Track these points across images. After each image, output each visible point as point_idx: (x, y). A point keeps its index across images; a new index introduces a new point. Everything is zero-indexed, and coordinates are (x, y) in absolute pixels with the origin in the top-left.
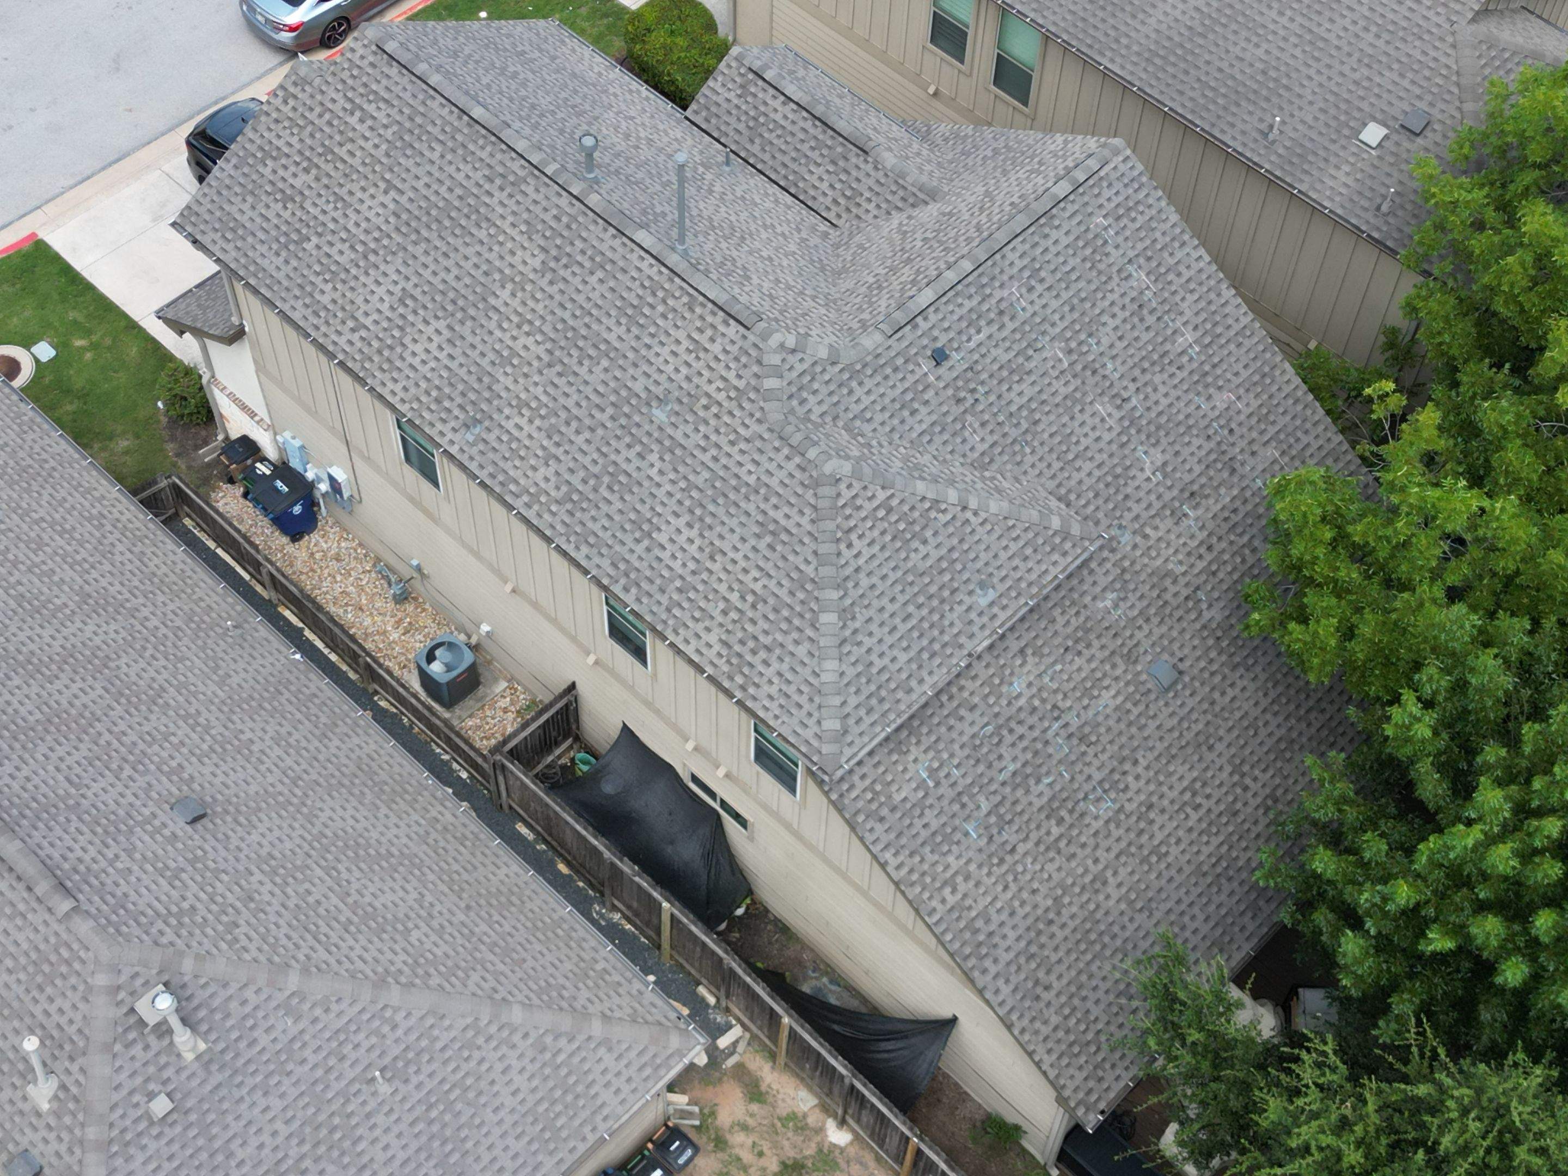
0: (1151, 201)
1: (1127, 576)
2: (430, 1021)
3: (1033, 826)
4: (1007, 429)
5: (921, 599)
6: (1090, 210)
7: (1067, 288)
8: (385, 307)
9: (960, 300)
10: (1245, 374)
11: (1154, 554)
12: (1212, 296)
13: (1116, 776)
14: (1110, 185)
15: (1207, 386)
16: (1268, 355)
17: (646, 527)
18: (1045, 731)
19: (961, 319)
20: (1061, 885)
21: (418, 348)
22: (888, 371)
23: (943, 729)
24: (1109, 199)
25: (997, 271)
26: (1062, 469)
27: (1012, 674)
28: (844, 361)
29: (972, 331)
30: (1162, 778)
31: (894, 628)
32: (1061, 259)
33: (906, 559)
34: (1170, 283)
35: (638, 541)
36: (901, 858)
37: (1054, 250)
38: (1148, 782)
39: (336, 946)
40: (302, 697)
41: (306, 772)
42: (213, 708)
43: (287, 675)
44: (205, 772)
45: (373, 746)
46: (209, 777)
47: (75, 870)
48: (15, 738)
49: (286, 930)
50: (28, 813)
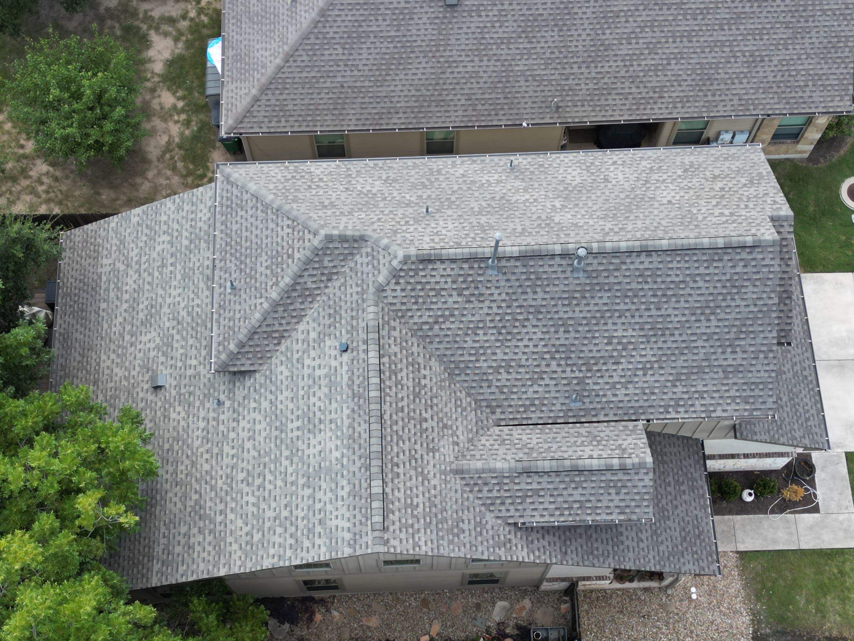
2: (298, 26)
5: (248, 251)
9: (361, 378)
22: (354, 313)
25: (362, 413)
39: (351, 10)
40: (499, 107)
41: (452, 73)
42: (509, 58)
43: (515, 111)
44: (472, 25)
45: (453, 119)
46: (468, 24)
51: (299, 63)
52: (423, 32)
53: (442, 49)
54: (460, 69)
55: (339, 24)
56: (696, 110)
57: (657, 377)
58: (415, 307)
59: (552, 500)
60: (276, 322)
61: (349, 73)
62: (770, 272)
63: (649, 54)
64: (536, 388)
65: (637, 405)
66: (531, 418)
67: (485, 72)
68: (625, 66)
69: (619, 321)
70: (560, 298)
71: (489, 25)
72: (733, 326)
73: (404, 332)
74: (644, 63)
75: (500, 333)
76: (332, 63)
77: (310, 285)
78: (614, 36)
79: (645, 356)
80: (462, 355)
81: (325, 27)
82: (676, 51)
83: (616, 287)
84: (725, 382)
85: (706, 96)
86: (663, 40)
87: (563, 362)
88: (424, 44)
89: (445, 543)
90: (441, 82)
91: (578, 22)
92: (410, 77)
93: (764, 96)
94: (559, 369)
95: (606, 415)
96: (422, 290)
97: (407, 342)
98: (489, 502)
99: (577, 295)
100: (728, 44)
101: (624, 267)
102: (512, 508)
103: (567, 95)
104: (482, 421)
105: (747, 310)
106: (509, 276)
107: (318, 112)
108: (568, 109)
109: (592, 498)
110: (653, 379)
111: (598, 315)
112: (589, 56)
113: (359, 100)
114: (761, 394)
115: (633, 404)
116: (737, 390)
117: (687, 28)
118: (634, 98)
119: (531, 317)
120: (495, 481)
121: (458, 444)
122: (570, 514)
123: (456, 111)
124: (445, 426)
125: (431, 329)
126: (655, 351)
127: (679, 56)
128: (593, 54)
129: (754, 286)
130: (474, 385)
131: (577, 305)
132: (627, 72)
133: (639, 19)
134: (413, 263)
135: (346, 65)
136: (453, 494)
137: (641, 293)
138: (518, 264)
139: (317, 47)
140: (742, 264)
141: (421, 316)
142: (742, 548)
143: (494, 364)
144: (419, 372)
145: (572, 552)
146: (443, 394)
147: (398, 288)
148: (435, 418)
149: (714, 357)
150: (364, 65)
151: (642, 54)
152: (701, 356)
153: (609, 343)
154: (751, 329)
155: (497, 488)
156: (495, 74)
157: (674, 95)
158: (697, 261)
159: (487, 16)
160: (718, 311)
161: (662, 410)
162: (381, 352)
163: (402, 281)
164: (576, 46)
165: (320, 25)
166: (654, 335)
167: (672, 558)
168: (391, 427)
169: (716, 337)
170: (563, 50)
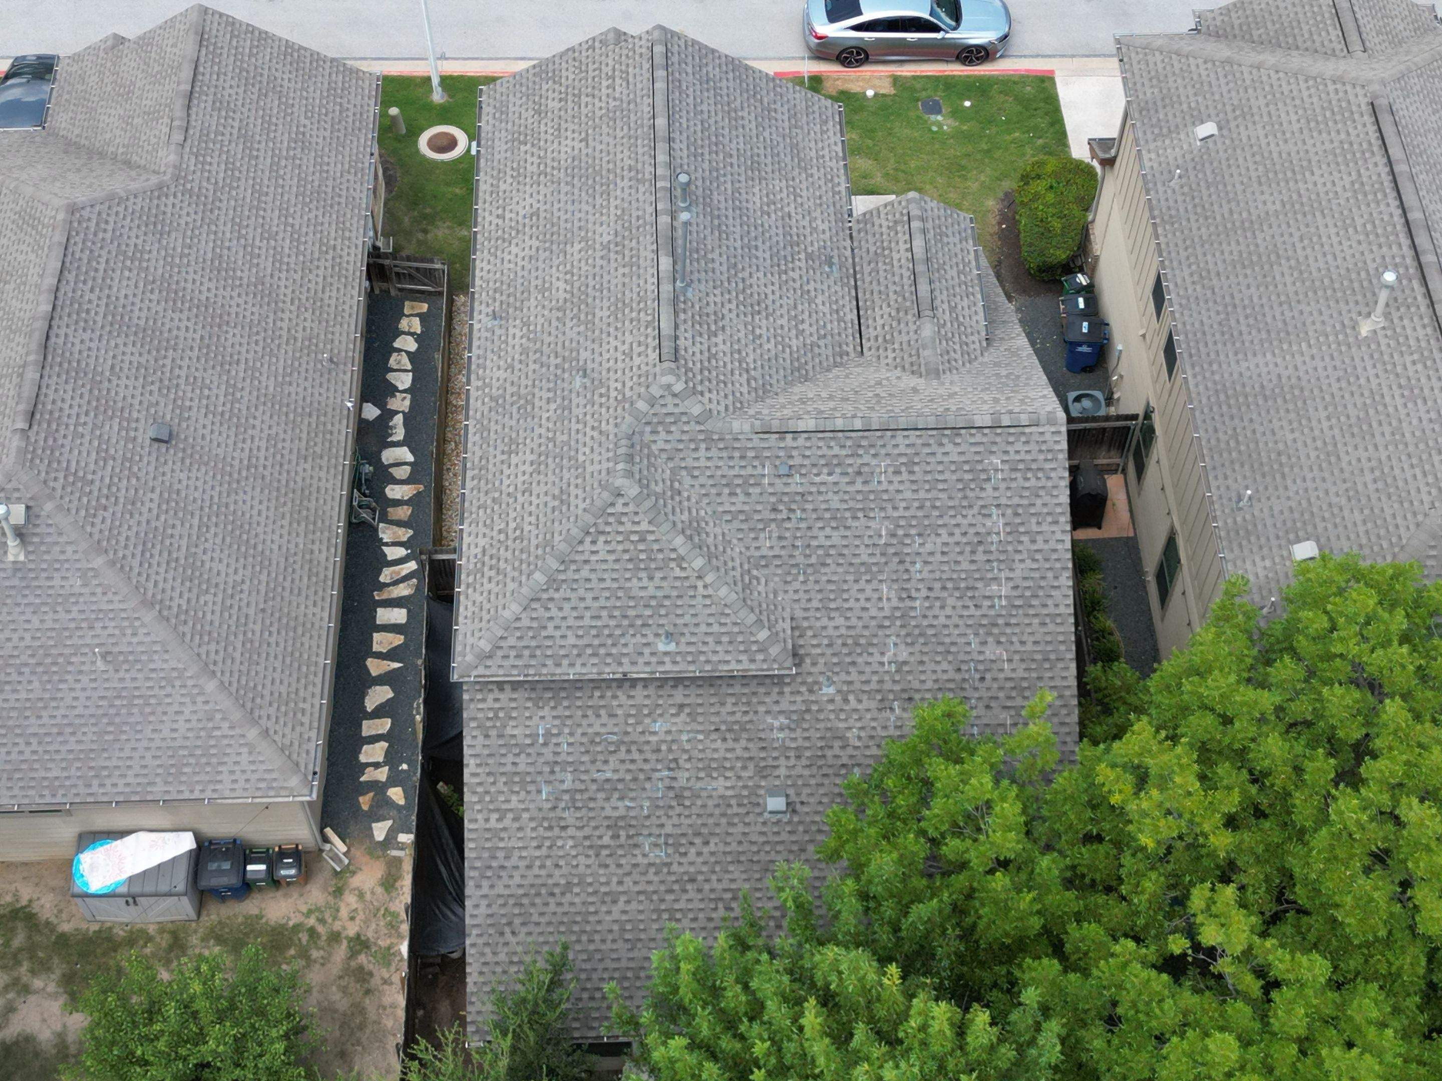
0: (1053, 475)
1: (807, 717)
2: (157, 648)
3: (593, 824)
4: (797, 553)
5: (617, 613)
6: (994, 449)
7: (928, 491)
8: (522, 213)
9: (832, 444)
10: (1029, 647)
11: (843, 716)
12: (1050, 575)
13: (683, 841)
14: (1027, 442)
15: (989, 634)
16: (1062, 648)
17: (513, 447)
18: (655, 770)
19: (823, 456)
20: (581, 877)
21: (514, 250)
22: (737, 454)
23: (579, 713)
24: (1017, 452)
25: (880, 443)
26: (818, 609)
27: (661, 715)
28: (708, 426)
29: (825, 470)
30: (717, 869)
31: (582, 618)
32: (940, 468)
33: (629, 579)
34: (1021, 542)
35: (503, 452)
36: (479, 770)
37: (939, 457)
38: (705, 863)
39: (150, 565)
40: (321, 427)
41: (265, 467)
42: (255, 393)
43: (329, 410)
44: (201, 421)
45: (330, 486)
46: (199, 426)
47: (51, 412)
48: (112, 324)
49: (132, 534)
50: (66, 365)
51: (219, 658)
52: (199, 484)
53: (228, 469)
54: (262, 453)
55: (168, 587)
57: (803, 187)
58: (730, 386)
59: (959, 297)
61: (244, 596)
63: (276, 240)
64: (819, 302)
66: (852, 319)
67: (270, 427)
68: (287, 271)
69: (744, 196)
70: (720, 240)
71: (204, 402)
72: (748, 100)
74: (287, 250)
75: (759, 312)
76: (226, 615)
78: (245, 269)
79: (781, 188)
80: (784, 359)
81: (170, 607)
82: (277, 212)
83: (708, 183)
84: (806, 131)
85: (339, 203)
86: (260, 220)
87: (790, 265)
88: (217, 489)
89: (1032, 382)
90: (275, 484)
92: (262, 520)
94: (798, 271)
95: (845, 248)
96: (709, 371)
98: (966, 357)
99: (716, 222)
100: (276, 159)
101: (686, 167)
102: (971, 338)
103: (317, 345)
105: (732, 81)
106: (695, 277)
107: (297, 654)
108: (336, 351)
109: (954, 260)
110: (805, 191)
111: (738, 212)
112: (269, 304)
113: (286, 594)
114: (818, 106)
115: (833, 219)
116: (814, 124)
117: (250, 191)
118: (332, 277)
119: (740, 275)
121: (899, 376)
122: (972, 287)
123: (320, 479)
124: (879, 384)
125: (755, 379)
126: (776, 177)
127: (284, 212)
128: (266, 299)
129: (707, 65)
130: (817, 360)
131: (727, 226)
132: (295, 271)
133: (228, 235)
134: (678, 368)
135: (232, 596)
137: (714, 164)
138: (681, 264)
139: (199, 627)
140: (684, 65)
141: (741, 384)
143: (794, 332)
144: (812, 398)
146: (835, 385)
148: (871, 389)
149: (781, 130)
150: (236, 573)
151: (275, 248)
152: (780, 139)
153: (768, 214)
154: (752, 87)
156: (276, 417)
159: (191, 400)
160: (733, 106)
164: (252, 313)
165: (165, 613)
166: (759, 171)
169: (760, 119)
170: (255, 330)
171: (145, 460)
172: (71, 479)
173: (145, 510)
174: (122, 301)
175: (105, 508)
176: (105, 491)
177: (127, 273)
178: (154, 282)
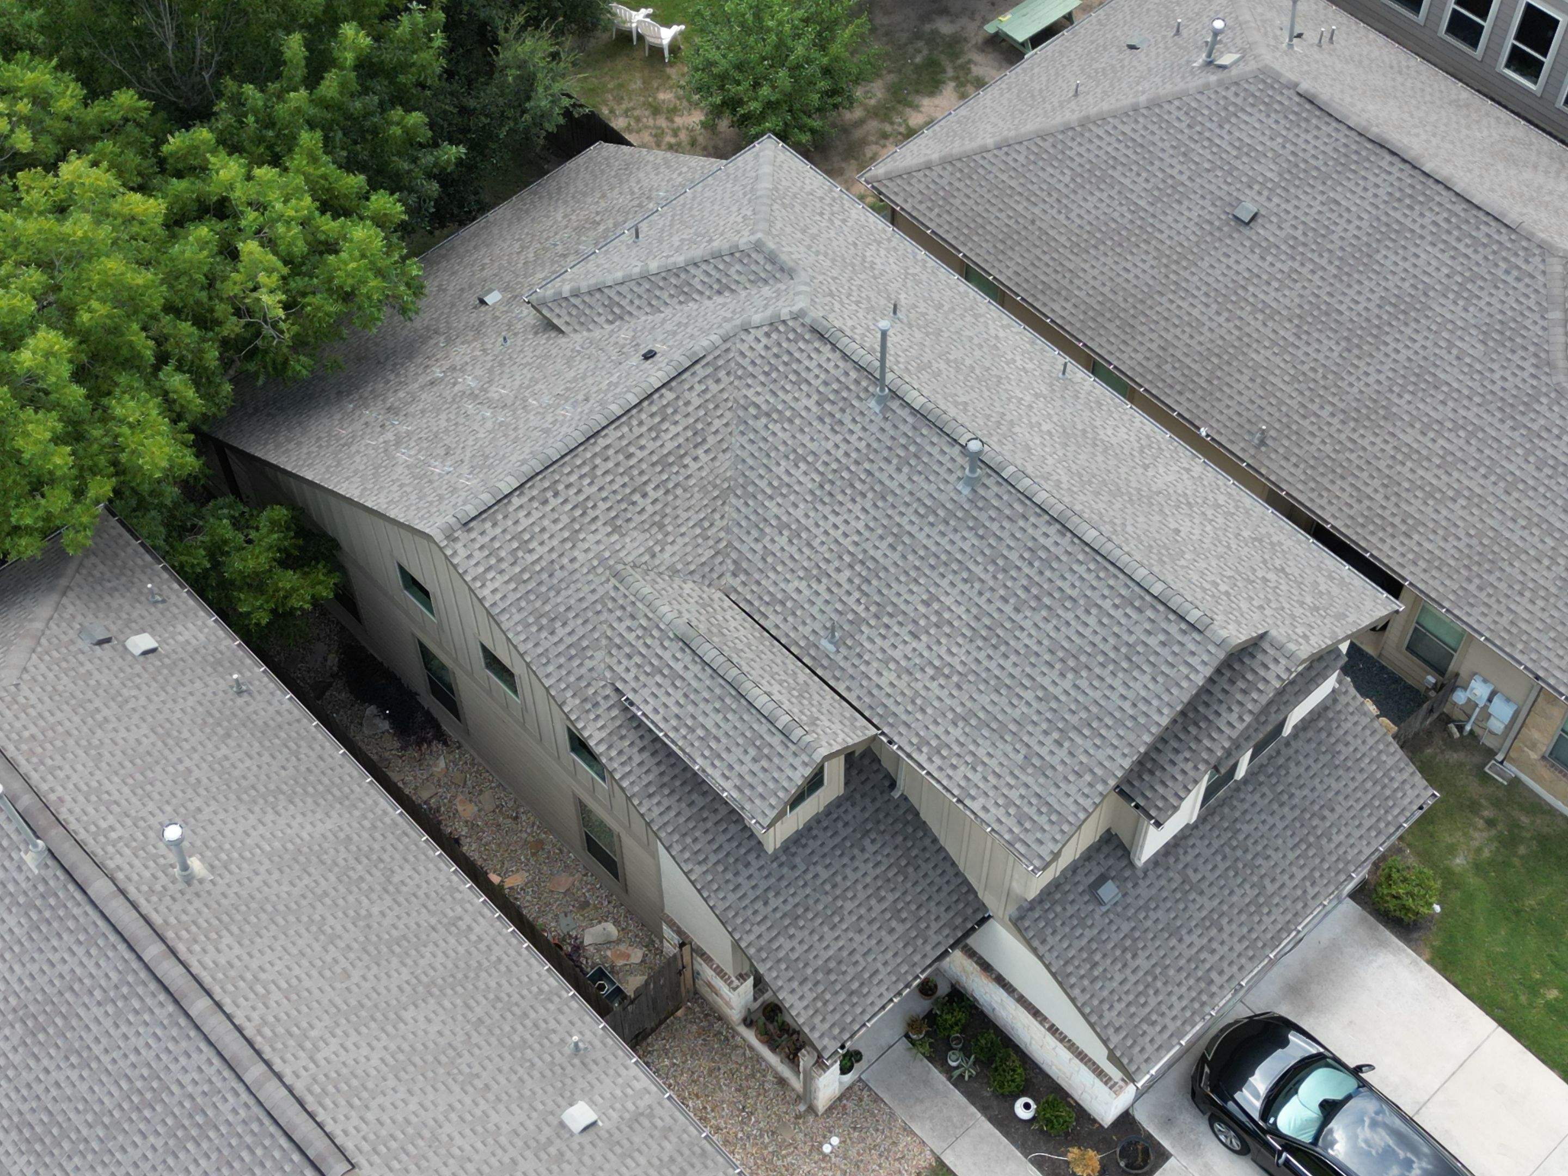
39: (1119, 141)
40: (1191, 386)
41: (1172, 301)
42: (1255, 335)
43: (1206, 406)
44: (1244, 262)
45: (1125, 357)
46: (1240, 258)
47: (1307, 120)
48: (1387, 225)
49: (1156, 139)
50: (1355, 157)
51: (1009, 160)
52: (1179, 227)
53: (1184, 263)
54: (1185, 305)
55: (1091, 147)
56: (1441, 589)
57: (944, 694)
58: (762, 378)
59: (682, 701)
60: (629, 296)
61: (1054, 212)
62: (1187, 677)
63: (1439, 466)
64: (803, 585)
65: (893, 708)
66: (767, 617)
67: (1211, 330)
68: (1393, 457)
69: (961, 586)
70: (919, 500)
71: (1265, 277)
72: (1086, 709)
73: (725, 396)
74: (1421, 472)
75: (822, 487)
76: (1045, 187)
77: (696, 283)
78: (1410, 408)
79: (953, 654)
80: (761, 477)
81: (1073, 139)
82: (1478, 490)
83: (992, 541)
84: (1017, 772)
85: (1469, 580)
86: (1472, 463)
87: (857, 581)
88: (1168, 242)
89: (517, 617)
90: (1149, 302)
91: (1380, 356)
92: (1118, 269)
93: (1550, 645)
94: (846, 586)
95: (849, 689)
96: (786, 364)
97: (717, 407)
98: (618, 641)
99: (941, 513)
100: (1557, 535)
101: (1021, 523)
102: (634, 671)
103: (1288, 437)
104: (712, 570)
105: (1120, 703)
106: (887, 426)
107: (981, 231)
108: (1273, 456)
109: (724, 740)
110: (938, 692)
111: (944, 557)
112: (1357, 410)
113: (1038, 252)
114: (1047, 827)
115: (889, 702)
116: (1022, 797)
117: (1518, 473)
118: (1369, 508)
119: (870, 495)
120: (644, 622)
121: (653, 556)
122: (685, 737)
123: (1135, 350)
124: (661, 526)
125: (756, 417)
126: (969, 660)
127: (1476, 500)
128: (1364, 411)
129: (1154, 679)
130: (743, 523)
131: (932, 525)
132: (1389, 466)
133: (1462, 412)
134: (803, 325)
135: (1058, 201)
136: (587, 589)
137: (1013, 573)
138: (910, 420)
139: (1045, 156)
140: (1162, 637)
141: (758, 394)
142: (949, 1160)
143: (784, 518)
144: (695, 447)
145: (659, 803)
146: (697, 496)
147: (764, 341)
148: (658, 506)
149: (1030, 728)
150: (1079, 216)
151: (1430, 460)
152: (1016, 714)
153: (927, 604)
154: (1103, 732)
155: (640, 632)
156: (1220, 342)
157: (1427, 545)
158: (1111, 587)
159: (1272, 265)
160: (1084, 673)
161: (915, 741)
162: (673, 384)
163: (774, 336)
164: (1351, 385)
165: (1070, 133)
166: (985, 639)
167: (783, 966)
168: (595, 455)
169: (1054, 705)
170: (1330, 376)
171: (1225, 187)
172: (1231, 109)
173: (1174, 162)
174: (1413, 250)
175: (1189, 126)
176: (1207, 134)
177: (1445, 270)
178: (1425, 294)
